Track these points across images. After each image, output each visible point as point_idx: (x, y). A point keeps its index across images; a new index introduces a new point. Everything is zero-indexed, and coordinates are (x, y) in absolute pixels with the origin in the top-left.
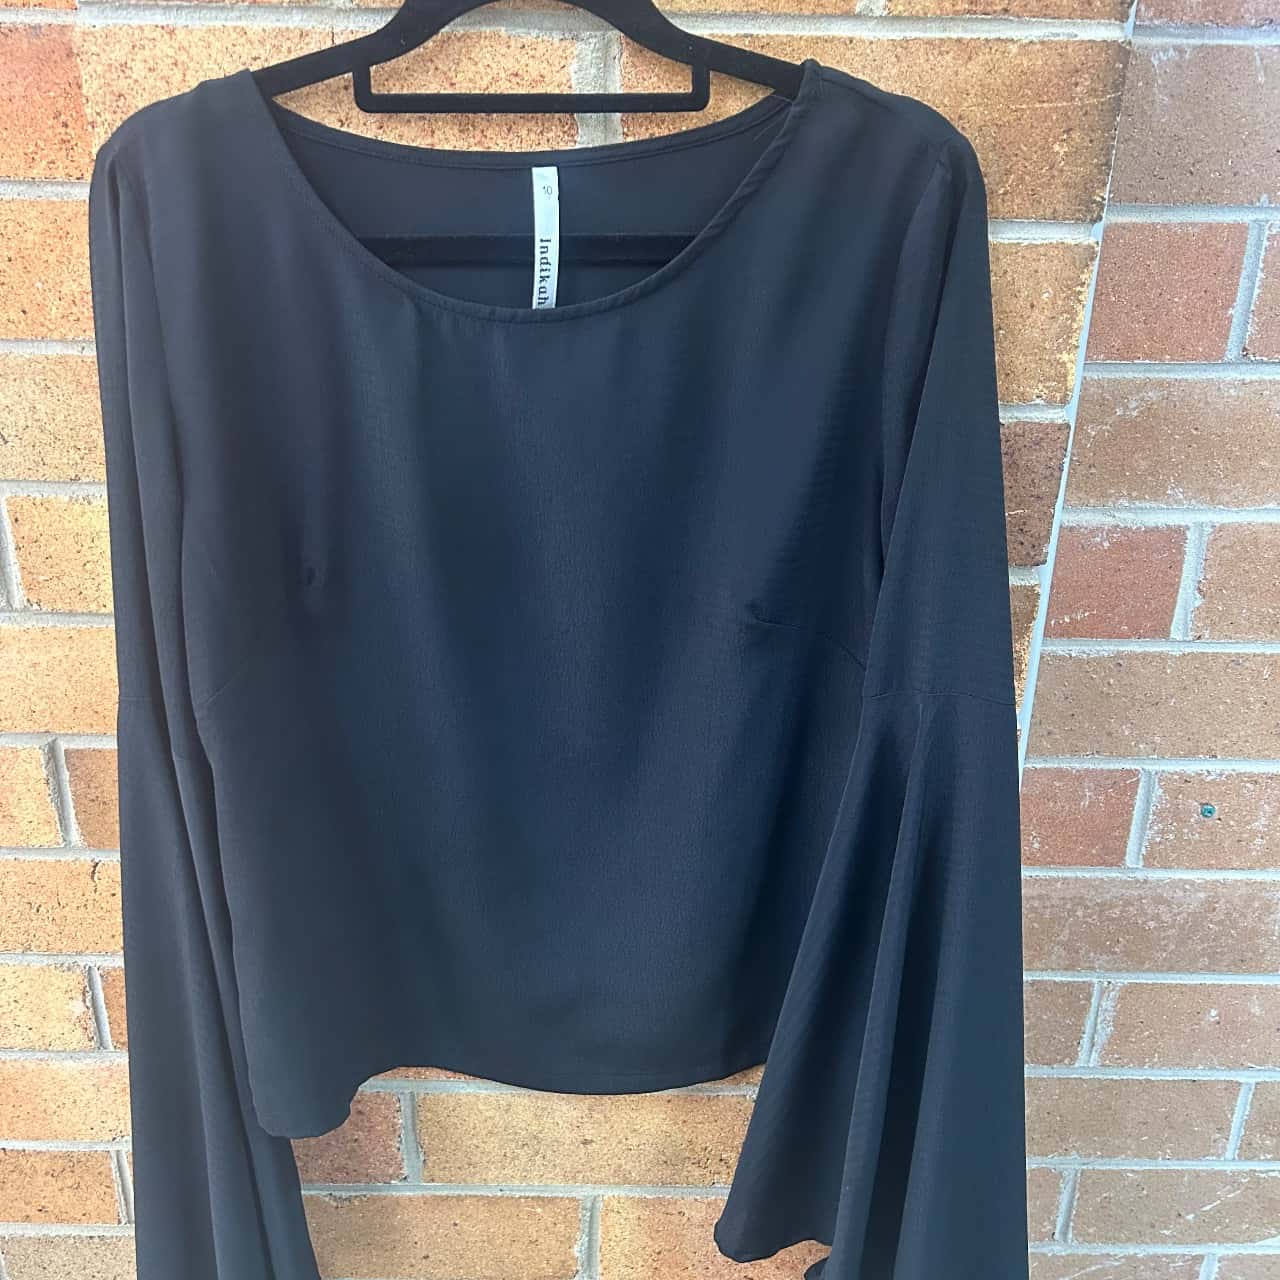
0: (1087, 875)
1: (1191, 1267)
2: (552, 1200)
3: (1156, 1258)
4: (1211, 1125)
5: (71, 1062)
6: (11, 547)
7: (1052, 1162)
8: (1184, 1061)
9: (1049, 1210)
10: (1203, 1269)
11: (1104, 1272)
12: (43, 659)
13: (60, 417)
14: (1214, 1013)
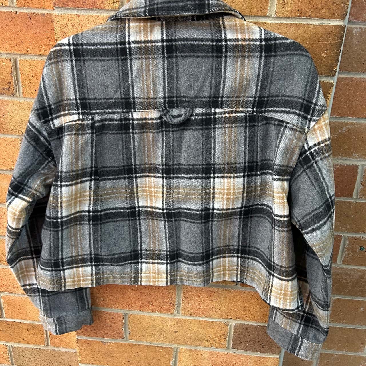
2: (165, 348)
4: (360, 342)
8: (352, 323)
14: (362, 309)
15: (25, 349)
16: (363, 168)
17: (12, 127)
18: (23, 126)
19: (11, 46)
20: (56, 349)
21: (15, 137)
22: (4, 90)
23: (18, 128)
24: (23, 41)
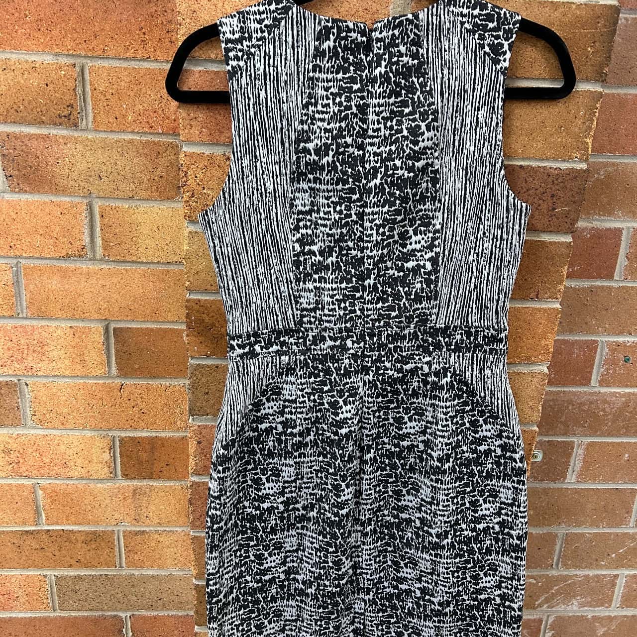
0: (574, 390)
1: (613, 581)
3: (597, 576)
4: (624, 510)
5: (100, 485)
6: (98, 229)
7: (553, 529)
8: (612, 479)
9: (551, 553)
10: (618, 581)
11: (574, 583)
12: (108, 283)
13: (128, 168)
14: (627, 455)
15: (80, 578)
16: (629, 233)
17: (72, 183)
18: (92, 180)
19: (77, 42)
20: (136, 573)
21: (77, 200)
22: (60, 117)
23: (80, 183)
24: (98, 34)
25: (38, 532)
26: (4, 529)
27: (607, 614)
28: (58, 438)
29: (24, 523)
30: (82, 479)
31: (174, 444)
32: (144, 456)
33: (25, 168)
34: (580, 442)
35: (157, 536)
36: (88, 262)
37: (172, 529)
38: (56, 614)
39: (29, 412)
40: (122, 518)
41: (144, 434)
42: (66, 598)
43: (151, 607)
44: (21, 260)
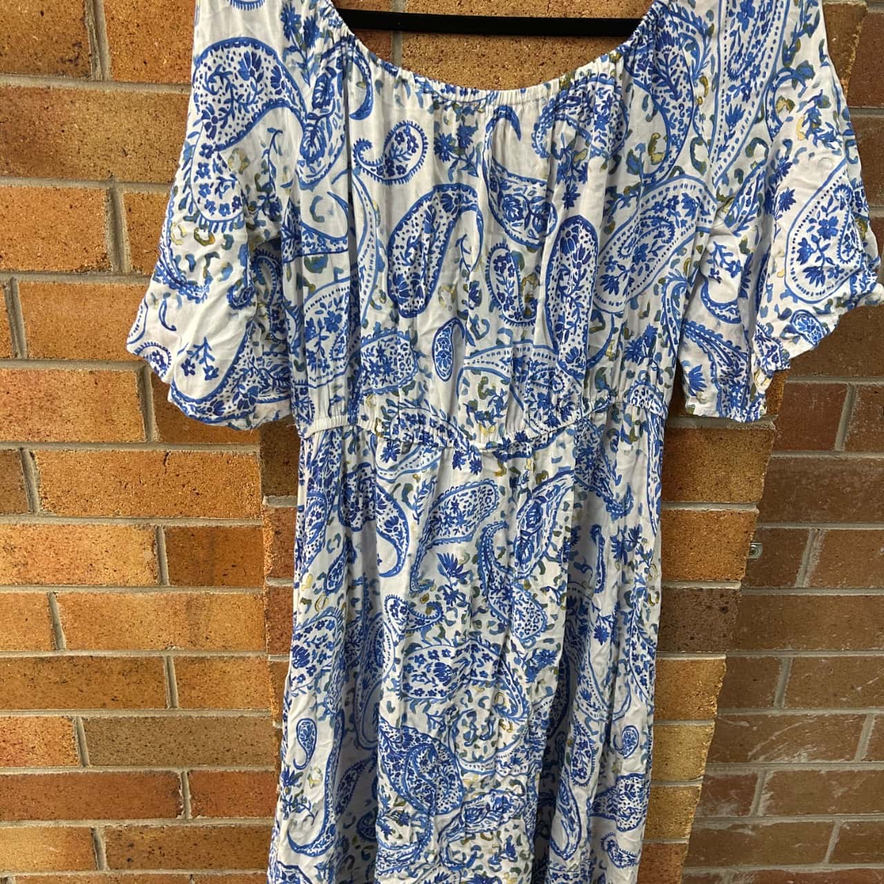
0: (810, 456)
3: (836, 715)
4: (876, 626)
5: (140, 595)
6: (125, 230)
7: (775, 653)
8: (862, 584)
9: (771, 685)
10: (865, 724)
11: (803, 727)
13: (164, 138)
15: (118, 721)
17: (84, 161)
18: (113, 156)
21: (91, 187)
22: (64, 62)
23: (99, 163)
25: (58, 659)
26: (11, 656)
27: (848, 768)
28: (79, 530)
29: (38, 648)
30: (115, 586)
31: (242, 537)
32: (201, 554)
33: (15, 139)
34: (816, 532)
35: (221, 664)
36: (111, 278)
37: (242, 655)
38: (86, 770)
39: (36, 494)
40: (172, 640)
41: (200, 524)
42: (100, 748)
43: (216, 761)
44: (16, 276)
